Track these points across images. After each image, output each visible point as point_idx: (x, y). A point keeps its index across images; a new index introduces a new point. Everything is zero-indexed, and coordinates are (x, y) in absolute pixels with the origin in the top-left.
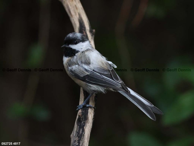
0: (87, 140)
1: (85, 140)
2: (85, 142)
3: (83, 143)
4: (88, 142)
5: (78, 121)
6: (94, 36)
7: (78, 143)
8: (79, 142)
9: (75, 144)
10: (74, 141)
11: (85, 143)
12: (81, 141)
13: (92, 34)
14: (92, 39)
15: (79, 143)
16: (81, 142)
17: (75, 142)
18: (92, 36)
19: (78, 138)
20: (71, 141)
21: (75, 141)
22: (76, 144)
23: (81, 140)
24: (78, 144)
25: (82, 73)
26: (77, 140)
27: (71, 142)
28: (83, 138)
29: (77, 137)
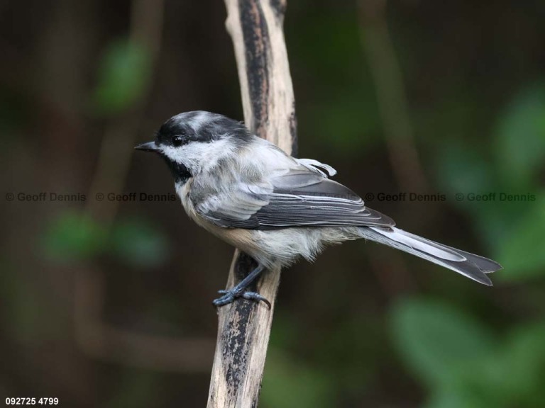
0: (265, 321)
1: (260, 322)
2: (260, 326)
3: (254, 329)
4: (269, 327)
5: (239, 267)
6: (282, 17)
7: (238, 329)
8: (241, 326)
9: (230, 334)
10: (228, 324)
11: (261, 330)
12: (247, 324)
13: (278, 9)
14: (277, 24)
15: (242, 329)
16: (249, 327)
17: (230, 327)
18: (277, 15)
19: (240, 315)
20: (220, 324)
21: (231, 323)
22: (234, 332)
23: (247, 322)
24: (239, 333)
25: (245, 210)
26: (238, 320)
27: (219, 328)
28: (254, 315)
29: (237, 313)
